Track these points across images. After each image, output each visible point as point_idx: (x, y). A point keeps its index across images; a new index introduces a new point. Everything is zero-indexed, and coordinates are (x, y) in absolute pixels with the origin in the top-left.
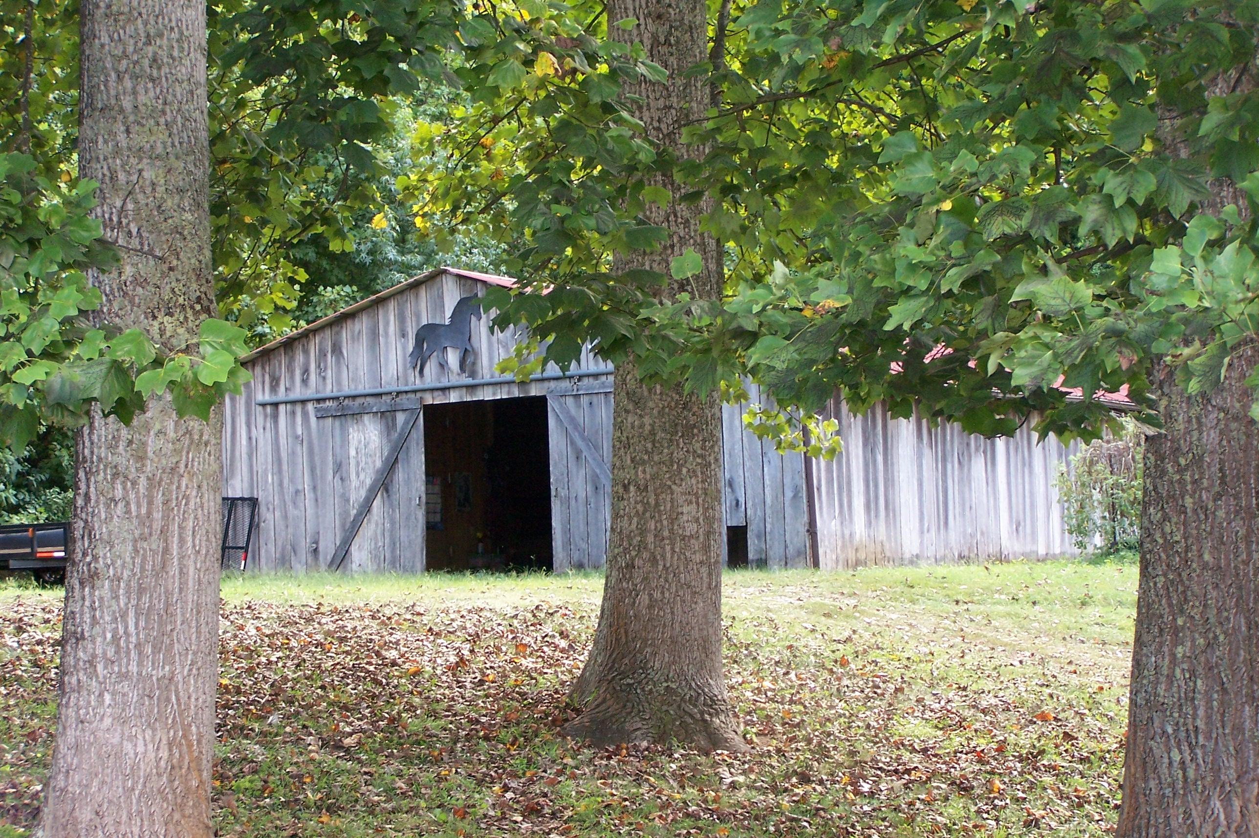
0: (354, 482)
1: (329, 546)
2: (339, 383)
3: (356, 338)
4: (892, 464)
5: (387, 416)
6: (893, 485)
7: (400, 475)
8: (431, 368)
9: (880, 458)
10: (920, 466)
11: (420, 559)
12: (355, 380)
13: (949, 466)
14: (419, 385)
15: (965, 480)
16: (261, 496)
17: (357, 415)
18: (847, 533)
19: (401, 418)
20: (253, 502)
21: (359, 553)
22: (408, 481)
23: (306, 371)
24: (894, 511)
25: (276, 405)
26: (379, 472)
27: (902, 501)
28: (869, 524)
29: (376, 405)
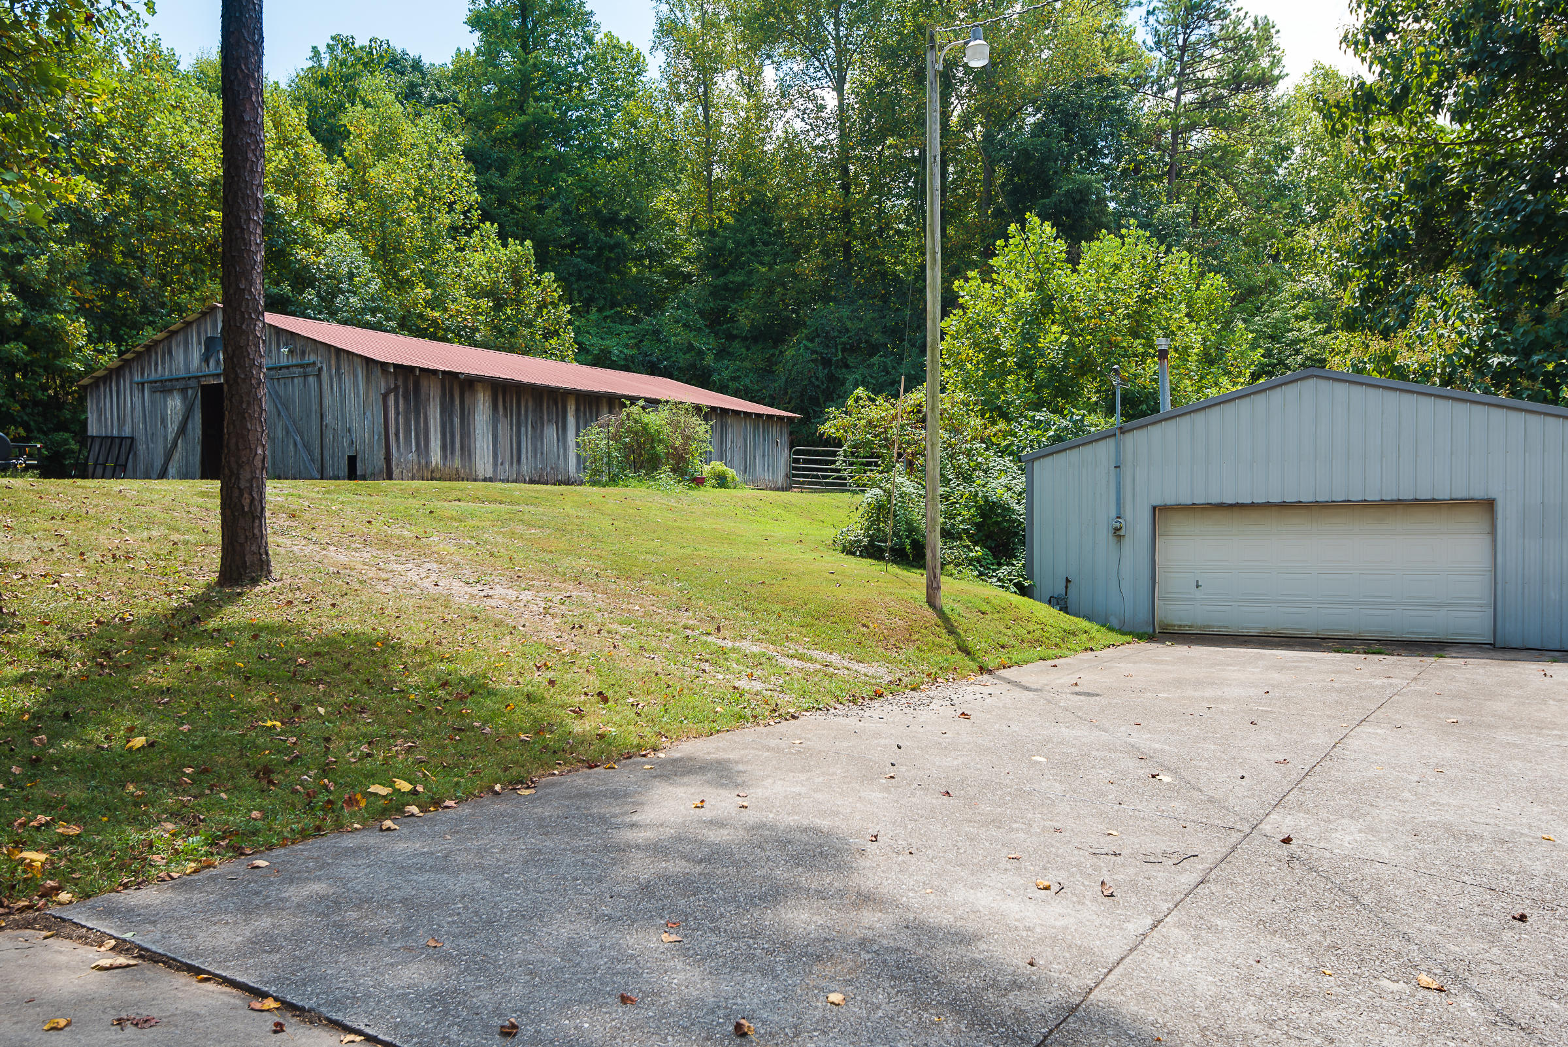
0: (170, 430)
1: (158, 463)
2: (171, 370)
3: (178, 345)
4: (469, 424)
5: (184, 391)
6: (469, 437)
7: (190, 426)
8: (212, 363)
9: (457, 421)
10: (495, 428)
11: (198, 473)
12: (178, 369)
13: (523, 429)
14: (207, 372)
15: (538, 437)
16: (136, 435)
17: (170, 391)
18: (423, 462)
19: (190, 392)
20: (132, 439)
21: (171, 470)
22: (194, 429)
23: (156, 364)
24: (469, 451)
25: (143, 384)
26: (180, 423)
27: (478, 445)
28: (444, 457)
29: (179, 385)
